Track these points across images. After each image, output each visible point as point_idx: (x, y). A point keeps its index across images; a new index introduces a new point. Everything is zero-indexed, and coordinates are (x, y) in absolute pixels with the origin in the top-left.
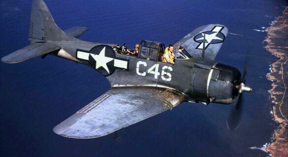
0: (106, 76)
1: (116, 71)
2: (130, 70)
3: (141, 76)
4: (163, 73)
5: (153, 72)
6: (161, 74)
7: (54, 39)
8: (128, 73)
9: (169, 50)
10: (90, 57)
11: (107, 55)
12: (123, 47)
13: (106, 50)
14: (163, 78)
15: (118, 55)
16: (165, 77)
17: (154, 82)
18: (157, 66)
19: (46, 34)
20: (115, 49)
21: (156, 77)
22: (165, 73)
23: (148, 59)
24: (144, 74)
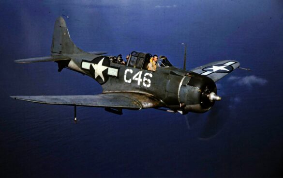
0: (101, 84)
1: (110, 78)
2: (119, 78)
3: (128, 83)
4: (145, 79)
5: (136, 79)
6: (143, 80)
7: (68, 53)
8: (117, 80)
9: (153, 59)
10: (91, 66)
11: (104, 64)
12: (119, 58)
13: (104, 60)
14: (144, 85)
15: (112, 64)
16: (146, 83)
17: (137, 88)
18: (140, 73)
19: (63, 48)
20: (111, 59)
21: (139, 84)
22: (146, 79)
23: (135, 67)
24: (130, 81)
